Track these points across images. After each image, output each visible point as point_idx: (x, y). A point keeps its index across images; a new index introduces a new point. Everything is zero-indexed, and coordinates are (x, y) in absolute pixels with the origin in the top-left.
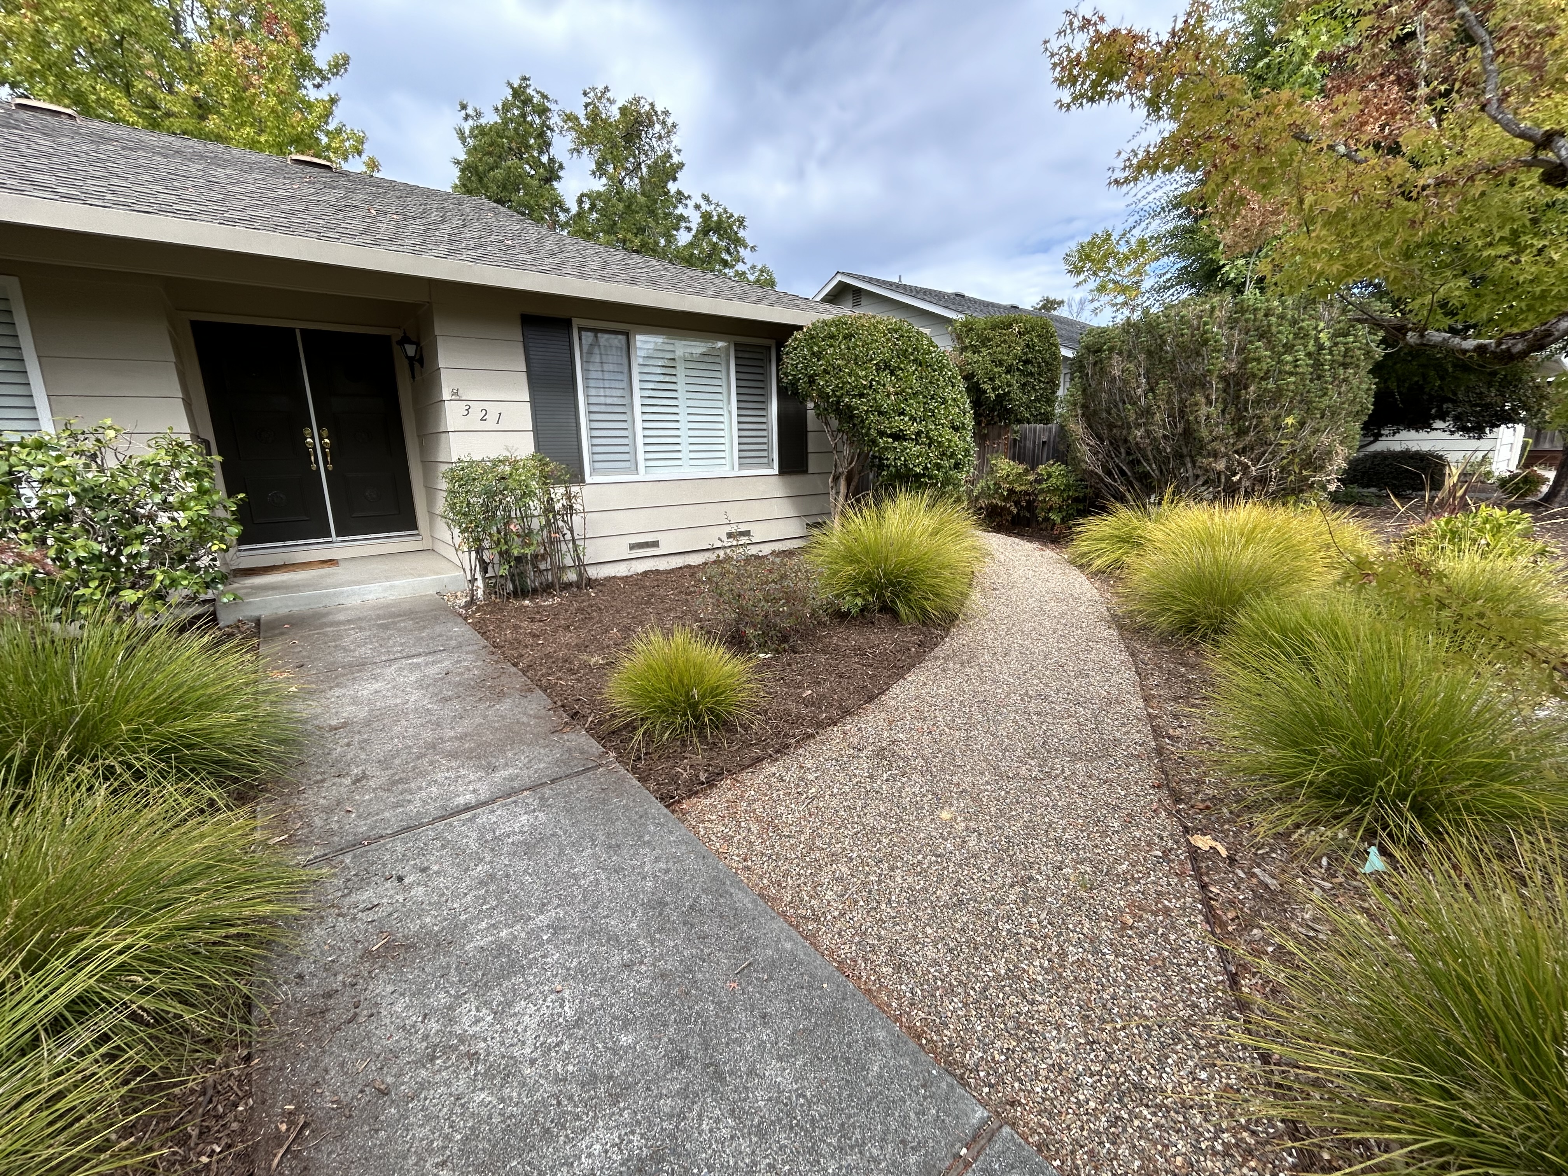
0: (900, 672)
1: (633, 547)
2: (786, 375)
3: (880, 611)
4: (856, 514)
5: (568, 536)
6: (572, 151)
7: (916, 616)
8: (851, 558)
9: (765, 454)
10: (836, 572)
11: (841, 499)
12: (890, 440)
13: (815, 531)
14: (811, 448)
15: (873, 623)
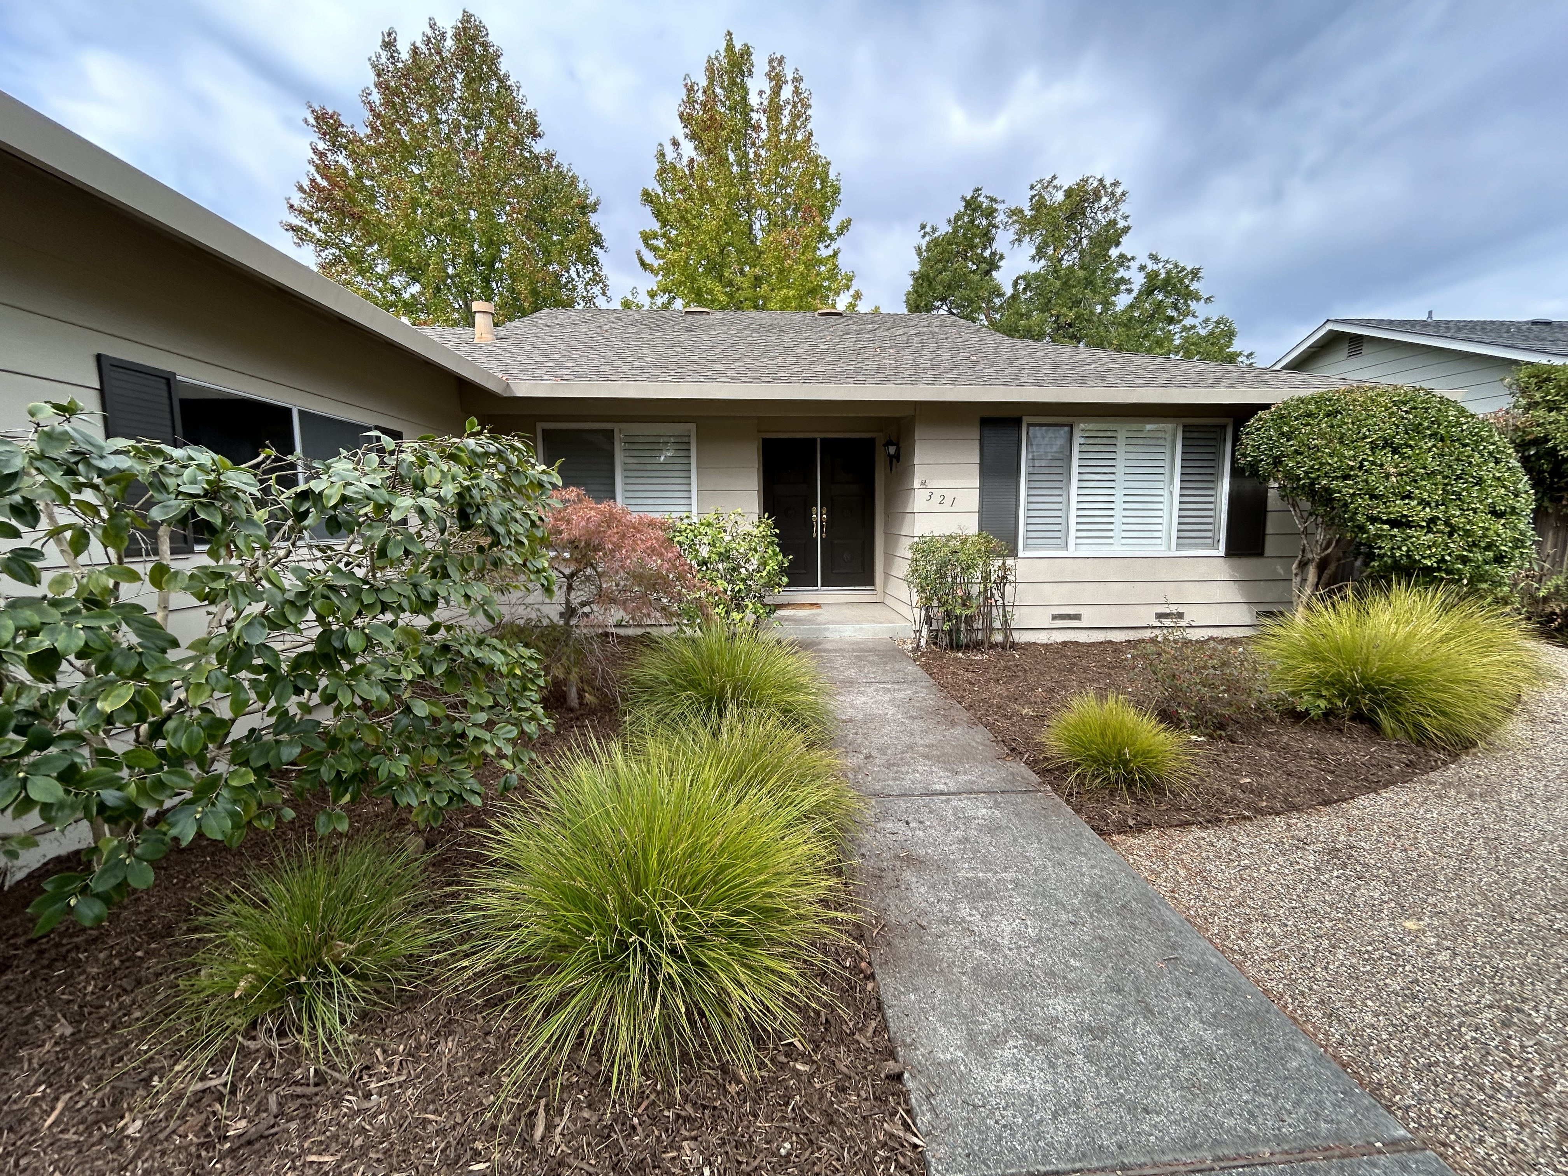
0: (1373, 786)
1: (1055, 617)
2: (1245, 456)
3: (1353, 719)
4: (1326, 607)
5: (1000, 603)
6: (1013, 243)
7: (1408, 733)
8: (1314, 654)
9: (1210, 534)
10: (1293, 668)
11: (1308, 591)
12: (1386, 527)
13: (1268, 621)
14: (1269, 529)
15: (1341, 731)
